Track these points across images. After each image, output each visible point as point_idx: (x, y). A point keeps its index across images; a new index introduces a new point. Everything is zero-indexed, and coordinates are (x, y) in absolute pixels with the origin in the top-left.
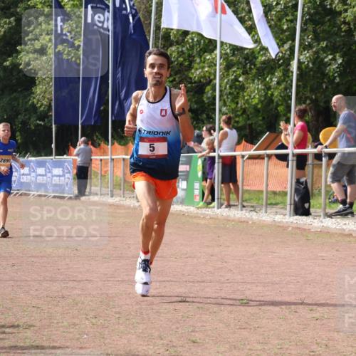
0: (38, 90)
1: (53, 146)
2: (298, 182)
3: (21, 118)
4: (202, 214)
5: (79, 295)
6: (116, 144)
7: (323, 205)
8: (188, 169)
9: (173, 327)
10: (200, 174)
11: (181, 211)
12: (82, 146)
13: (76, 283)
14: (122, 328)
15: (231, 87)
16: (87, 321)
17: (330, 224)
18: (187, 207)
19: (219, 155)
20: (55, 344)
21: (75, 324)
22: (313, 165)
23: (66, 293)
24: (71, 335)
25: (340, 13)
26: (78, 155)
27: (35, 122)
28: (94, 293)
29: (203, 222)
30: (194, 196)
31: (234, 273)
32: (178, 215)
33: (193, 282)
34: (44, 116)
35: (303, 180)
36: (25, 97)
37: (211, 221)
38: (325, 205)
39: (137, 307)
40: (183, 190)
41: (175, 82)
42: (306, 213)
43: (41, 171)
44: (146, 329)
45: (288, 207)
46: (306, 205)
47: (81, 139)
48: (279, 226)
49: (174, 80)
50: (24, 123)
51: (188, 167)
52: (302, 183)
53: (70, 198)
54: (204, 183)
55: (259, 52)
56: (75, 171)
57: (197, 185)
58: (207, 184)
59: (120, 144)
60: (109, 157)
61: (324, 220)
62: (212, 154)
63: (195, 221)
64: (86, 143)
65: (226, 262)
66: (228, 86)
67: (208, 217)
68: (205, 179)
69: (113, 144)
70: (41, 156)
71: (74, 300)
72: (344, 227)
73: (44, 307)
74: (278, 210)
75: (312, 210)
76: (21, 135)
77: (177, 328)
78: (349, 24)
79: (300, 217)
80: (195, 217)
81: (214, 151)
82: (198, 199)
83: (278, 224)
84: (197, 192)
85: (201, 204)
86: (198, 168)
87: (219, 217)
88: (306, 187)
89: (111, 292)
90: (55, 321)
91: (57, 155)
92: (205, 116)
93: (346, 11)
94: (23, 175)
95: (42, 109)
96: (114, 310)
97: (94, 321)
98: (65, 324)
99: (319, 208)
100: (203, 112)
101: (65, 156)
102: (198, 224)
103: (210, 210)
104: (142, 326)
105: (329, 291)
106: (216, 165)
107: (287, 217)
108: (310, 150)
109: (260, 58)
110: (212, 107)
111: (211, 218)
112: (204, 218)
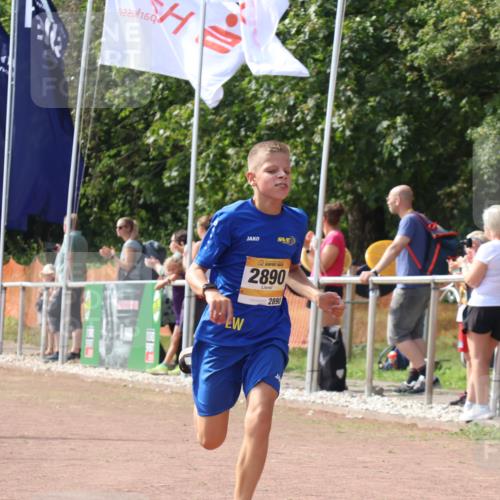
2: (326, 332)
4: (158, 386)
6: (12, 262)
7: (367, 374)
8: (136, 308)
10: (157, 316)
11: (121, 379)
15: (213, 167)
18: (131, 373)
22: (353, 304)
29: (158, 399)
30: (144, 355)
31: (209, 489)
32: (115, 387)
35: (334, 329)
37: (173, 399)
38: (372, 372)
41: (118, 159)
42: (339, 386)
45: (308, 376)
46: (340, 373)
48: (291, 409)
49: (118, 154)
51: (137, 302)
55: (263, 110)
57: (151, 335)
59: (19, 262)
61: (369, 399)
62: (179, 282)
63: (145, 397)
65: (195, 469)
66: (208, 164)
67: (169, 391)
72: (404, 412)
74: (289, 382)
79: (328, 394)
80: (145, 391)
81: (183, 278)
82: (152, 358)
83: (289, 405)
84: (151, 347)
86: (154, 305)
88: (340, 342)
92: (169, 216)
100: (166, 210)
102: (150, 403)
103: (171, 378)
106: (186, 301)
107: (306, 392)
108: (348, 278)
109: (264, 119)
110: (181, 202)
111: (172, 393)
112: (161, 392)
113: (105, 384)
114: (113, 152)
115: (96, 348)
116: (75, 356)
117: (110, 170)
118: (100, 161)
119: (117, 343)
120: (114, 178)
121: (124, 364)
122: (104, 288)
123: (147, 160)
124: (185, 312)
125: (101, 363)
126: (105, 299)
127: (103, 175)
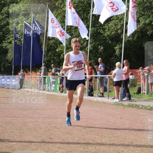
0: (9, 55)
1: (13, 72)
2: (89, 85)
3: (3, 63)
5: (16, 122)
6: (33, 72)
7: (97, 93)
8: (55, 81)
9: (45, 133)
10: (59, 82)
12: (22, 72)
13: (15, 118)
14: (28, 133)
16: (17, 131)
17: (99, 99)
18: (54, 93)
19: (65, 76)
20: (6, 139)
21: (13, 132)
22: (95, 80)
23: (12, 121)
24: (11, 136)
25: (103, 34)
26: (20, 75)
27: (7, 65)
28: (21, 121)
29: (59, 98)
30: (57, 89)
32: (52, 95)
33: (53, 118)
34: (11, 63)
35: (91, 85)
36: (5, 57)
37: (62, 98)
38: (98, 93)
39: (34, 126)
40: (54, 87)
42: (92, 95)
43: (8, 80)
44: (36, 134)
45: (86, 93)
46: (92, 93)
47: (22, 70)
49: (52, 52)
50: (4, 65)
52: (91, 86)
53: (18, 89)
54: (60, 85)
56: (19, 80)
57: (58, 86)
58: (61, 85)
59: (34, 72)
60: (30, 76)
61: (98, 98)
63: (57, 97)
64: (23, 71)
68: (60, 84)
69: (32, 72)
70: (9, 75)
71: (14, 124)
72: (104, 100)
73: (4, 126)
75: (94, 94)
76: (3, 68)
77: (46, 134)
78: (106, 37)
79: (90, 97)
80: (57, 96)
82: (58, 90)
84: (58, 88)
85: (59, 92)
86: (58, 80)
87: (65, 96)
88: (92, 87)
89: (26, 121)
90: (7, 131)
91: (14, 75)
93: (105, 33)
94: (3, 81)
95: (10, 61)
96: (26, 127)
97: (19, 131)
98: (10, 132)
99: (96, 94)
101: (16, 76)
102: (58, 98)
103: (62, 94)
104: (34, 133)
105: (97, 121)
106: (64, 80)
107: (86, 96)
108: (94, 76)
111: (62, 97)
112: (60, 96)
113: (50, 95)
114: (51, 52)
115: (48, 88)
116: (44, 90)
117: (51, 55)
118: (49, 54)
119: (52, 87)
120: (51, 57)
121: (53, 91)
122: (49, 77)
123: (57, 53)
124: (64, 82)
125: (49, 91)
126: (49, 79)
127: (49, 56)
